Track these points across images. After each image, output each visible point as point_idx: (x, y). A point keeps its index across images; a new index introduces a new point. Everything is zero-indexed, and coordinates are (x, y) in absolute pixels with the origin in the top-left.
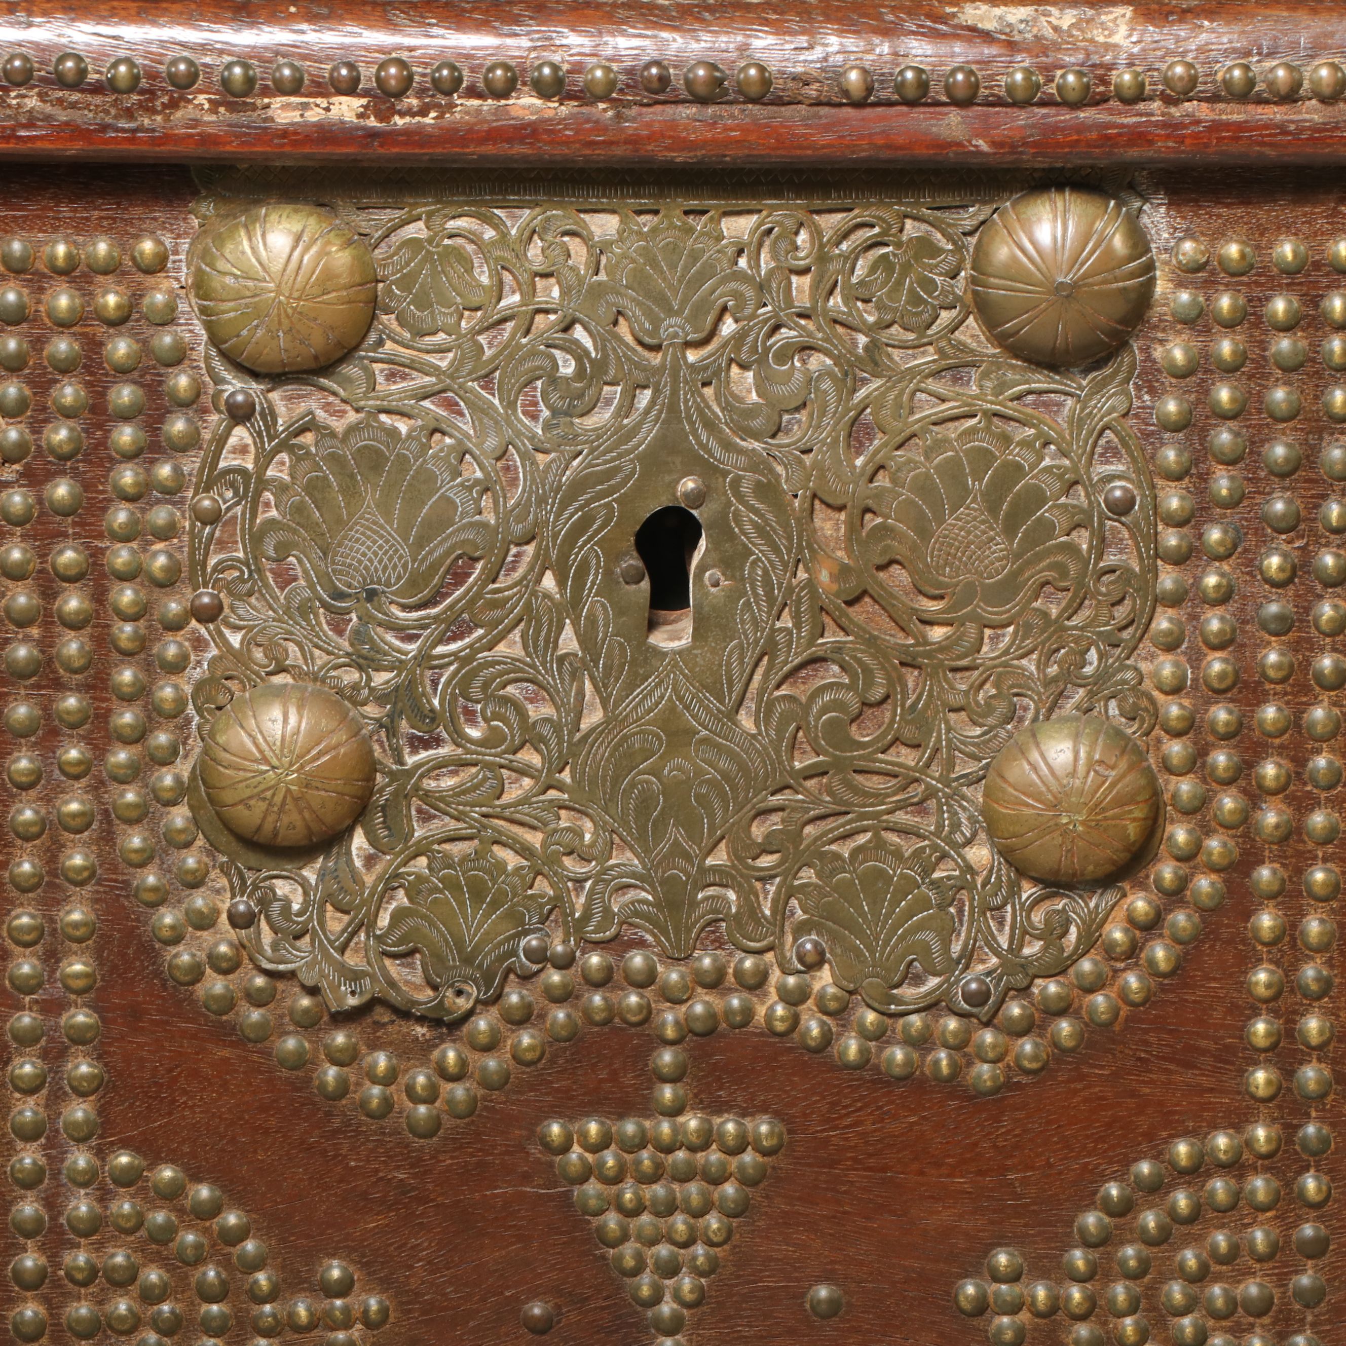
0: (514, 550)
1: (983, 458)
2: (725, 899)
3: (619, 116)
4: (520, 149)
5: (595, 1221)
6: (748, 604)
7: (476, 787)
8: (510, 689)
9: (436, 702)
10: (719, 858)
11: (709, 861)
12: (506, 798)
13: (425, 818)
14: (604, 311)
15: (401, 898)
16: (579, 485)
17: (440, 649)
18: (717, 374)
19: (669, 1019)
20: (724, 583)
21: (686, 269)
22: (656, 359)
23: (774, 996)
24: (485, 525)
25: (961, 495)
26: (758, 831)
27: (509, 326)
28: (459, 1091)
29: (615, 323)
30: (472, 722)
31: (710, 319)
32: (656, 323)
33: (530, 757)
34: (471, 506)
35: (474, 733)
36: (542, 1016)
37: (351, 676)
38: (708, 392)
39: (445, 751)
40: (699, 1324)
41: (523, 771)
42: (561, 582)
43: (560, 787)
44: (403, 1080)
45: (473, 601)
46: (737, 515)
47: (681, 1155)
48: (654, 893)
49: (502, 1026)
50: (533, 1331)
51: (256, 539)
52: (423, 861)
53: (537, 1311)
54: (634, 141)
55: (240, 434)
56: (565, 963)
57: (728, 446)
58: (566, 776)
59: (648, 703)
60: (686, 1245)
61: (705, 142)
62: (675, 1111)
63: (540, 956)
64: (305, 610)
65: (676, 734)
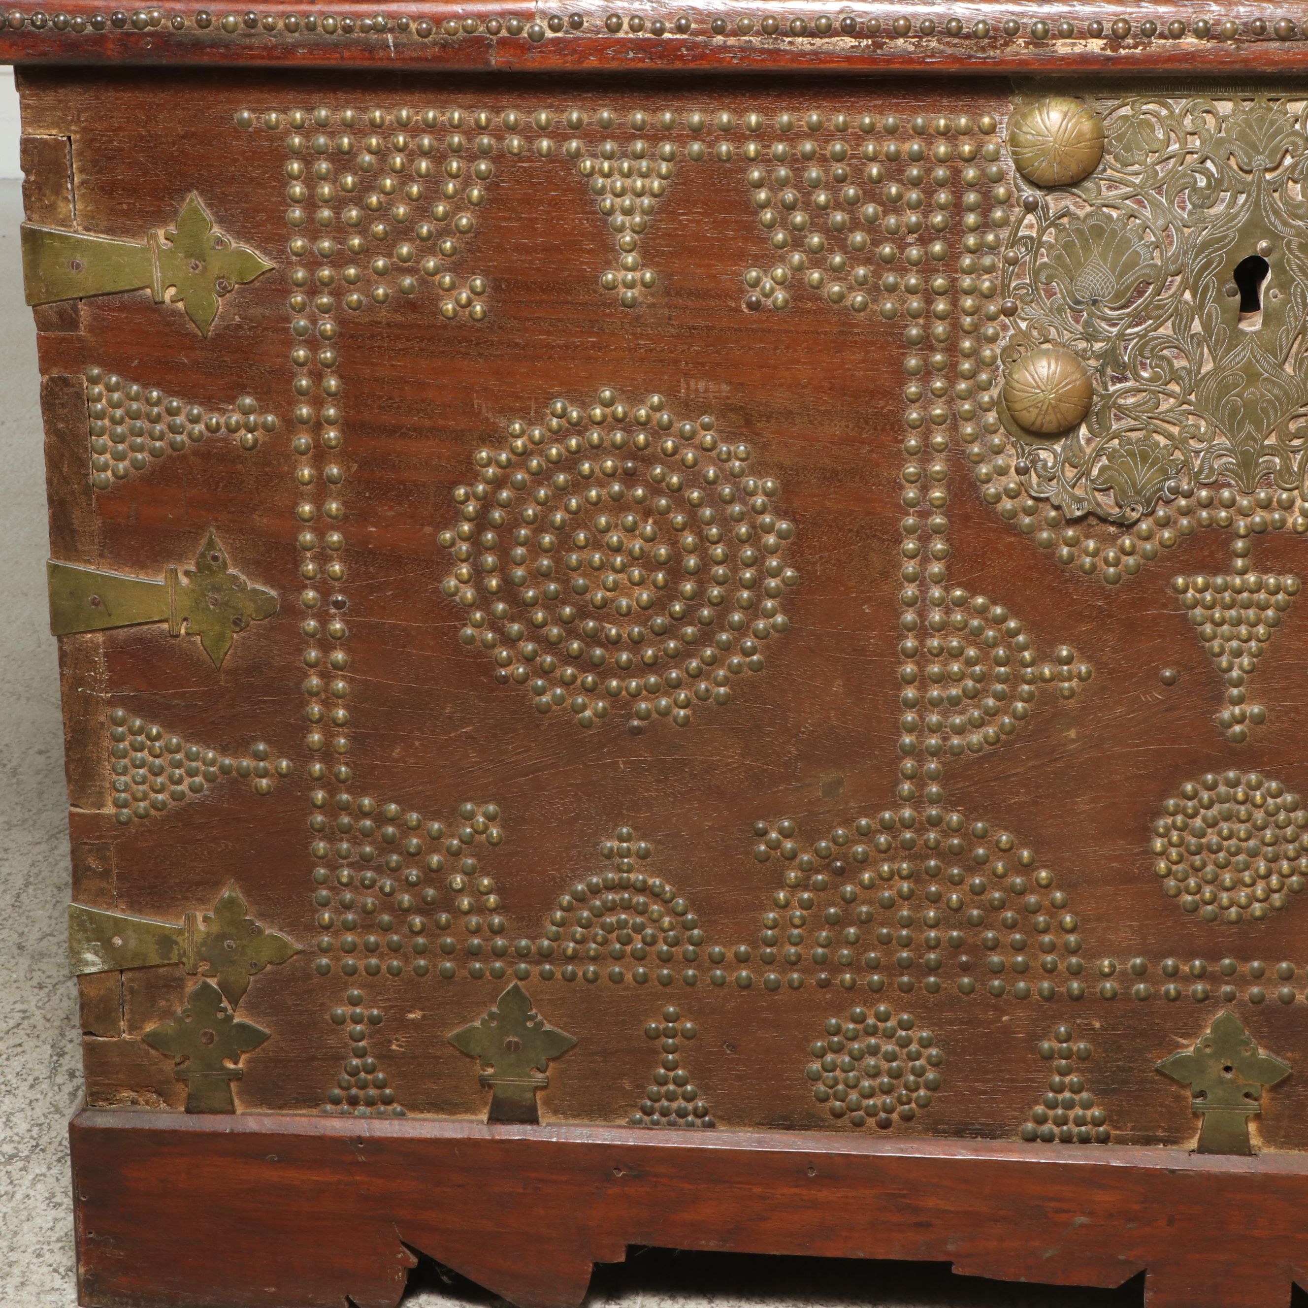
0: (1170, 279)
2: (1273, 462)
3: (1238, 48)
4: (1186, 66)
5: (1200, 628)
6: (1292, 307)
7: (1145, 403)
8: (1165, 352)
9: (1126, 358)
10: (1271, 441)
11: (1266, 442)
12: (1161, 409)
13: (1118, 419)
14: (1223, 152)
15: (1104, 461)
16: (1205, 245)
17: (1129, 331)
18: (1281, 185)
19: (1242, 525)
20: (1280, 296)
21: (1268, 130)
22: (1249, 178)
23: (1297, 513)
24: (1155, 266)
26: (1293, 427)
27: (1173, 160)
28: (1131, 561)
29: (1229, 159)
30: (1145, 369)
31: (1279, 156)
32: (1250, 158)
33: (1174, 387)
34: (1148, 256)
35: (1145, 375)
36: (1175, 522)
37: (1082, 345)
38: (1276, 195)
39: (1129, 384)
40: (1251, 682)
41: (1170, 395)
42: (1194, 296)
43: (1189, 403)
44: (1102, 554)
45: (1147, 305)
46: (1288, 260)
47: (1245, 595)
48: (1236, 459)
49: (1155, 527)
50: (1165, 684)
51: (1036, 273)
52: (1116, 441)
53: (1168, 674)
54: (1245, 61)
55: (1030, 218)
56: (1188, 495)
57: (1285, 224)
58: (1193, 397)
59: (1237, 359)
60: (1246, 641)
61: (1284, 61)
62: (1243, 572)
63: (1176, 491)
64: (1060, 310)
65: (1251, 375)
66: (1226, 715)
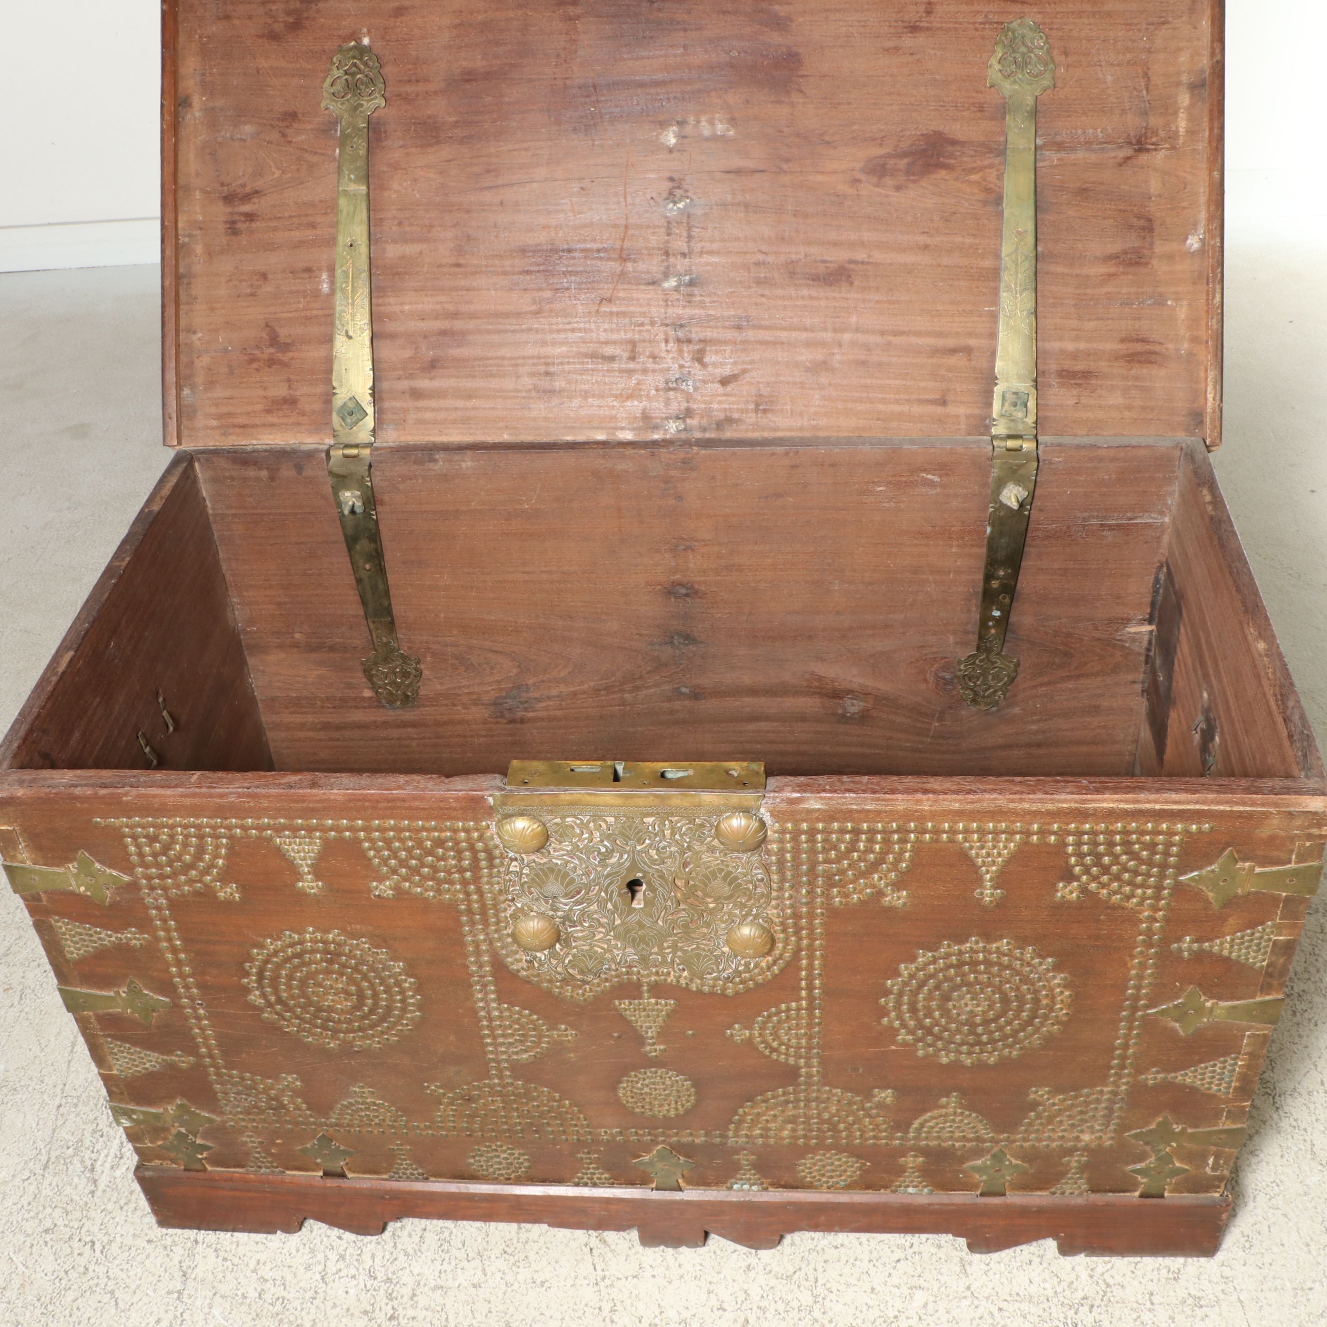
0: (593, 888)
1: (721, 870)
2: (658, 958)
5: (629, 1019)
6: (658, 900)
7: (588, 935)
8: (595, 916)
9: (575, 918)
11: (652, 951)
12: (597, 937)
13: (575, 941)
14: (612, 839)
15: (570, 957)
16: (609, 875)
17: (575, 908)
19: (645, 981)
20: (651, 895)
21: (634, 830)
22: (628, 848)
23: (672, 977)
24: (584, 882)
25: (715, 878)
26: (665, 945)
27: (586, 841)
28: (591, 994)
29: (616, 841)
30: (585, 922)
31: (642, 841)
33: (602, 930)
34: (580, 879)
35: (586, 925)
36: (611, 980)
37: (551, 913)
38: (643, 855)
39: (579, 928)
40: (658, 1038)
41: (600, 932)
42: (606, 894)
43: (611, 936)
44: (576, 992)
45: (583, 898)
46: (653, 881)
47: (650, 1007)
48: (638, 957)
49: (601, 982)
50: (615, 1038)
51: (522, 885)
52: (575, 950)
55: (514, 863)
56: (616, 970)
57: (650, 867)
58: (612, 933)
59: (633, 919)
60: (653, 1023)
62: (648, 998)
63: (609, 969)
64: (537, 900)
65: (641, 925)
66: (648, 1048)
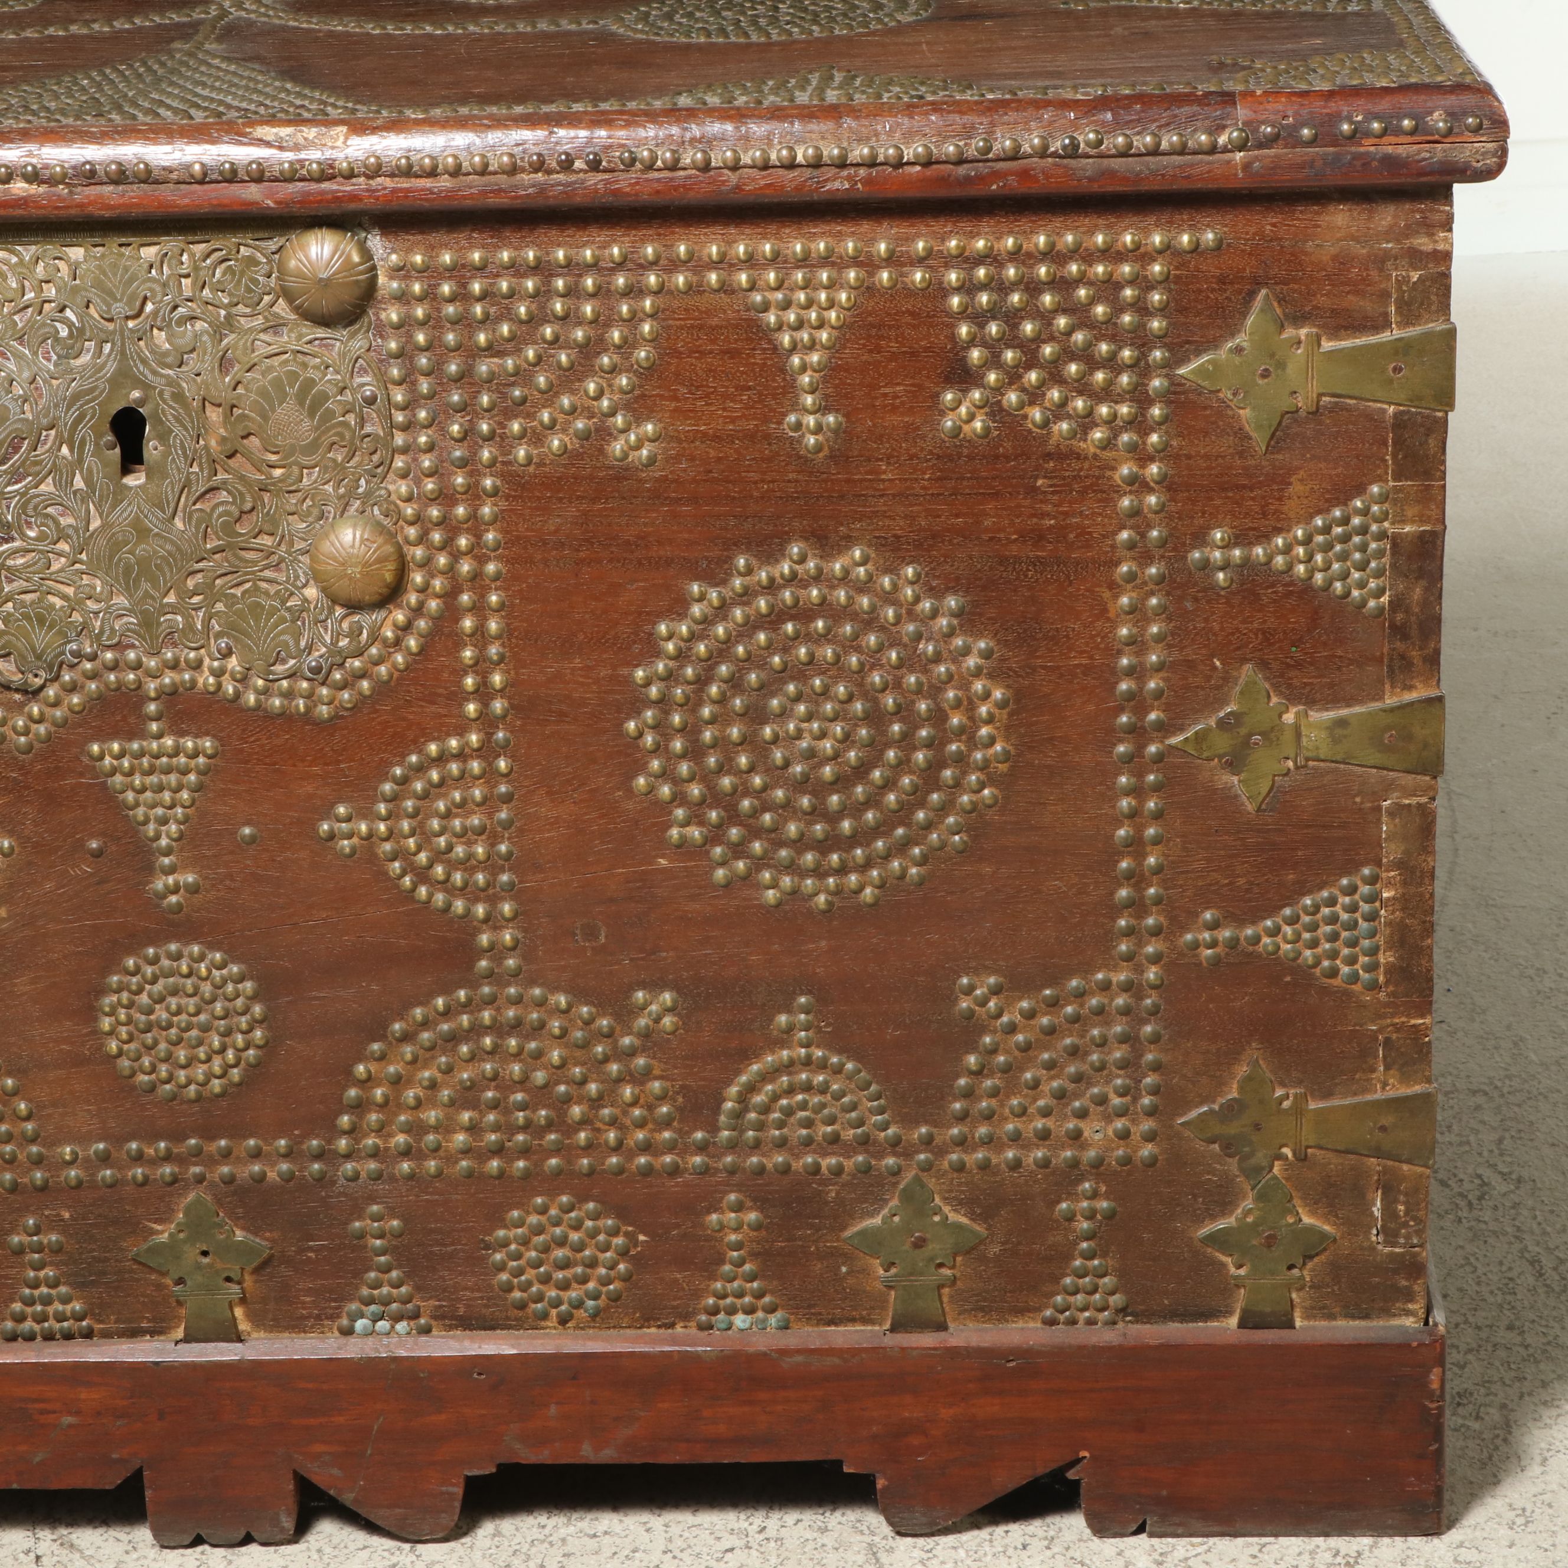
0: (44, 433)
1: (293, 376)
2: (176, 621)
3: (71, 192)
4: (19, 212)
5: (121, 797)
6: (173, 459)
7: (35, 563)
8: (50, 510)
9: (9, 518)
10: (171, 598)
11: (166, 600)
12: (53, 569)
13: (10, 581)
14: (80, 300)
15: (1, 625)
16: (76, 397)
17: (9, 489)
18: (145, 333)
19: (152, 686)
20: (160, 448)
21: (122, 276)
22: (111, 326)
23: (207, 673)
24: (27, 420)
25: (283, 397)
26: (191, 583)
27: (30, 310)
28: (42, 729)
29: (88, 307)
30: (30, 527)
31: (138, 304)
32: (109, 306)
33: (63, 546)
34: (18, 410)
35: (32, 534)
36: (83, 687)
38: (142, 343)
39: (17, 544)
40: (181, 849)
41: (60, 554)
42: (71, 449)
43: (81, 562)
44: (10, 723)
45: (24, 462)
46: (163, 410)
47: (164, 759)
48: (137, 618)
49: (62, 694)
50: (93, 856)
52: (10, 604)
53: (94, 845)
56: (93, 658)
57: (154, 373)
58: (84, 556)
59: (125, 515)
60: (171, 808)
61: (120, 206)
62: (159, 736)
63: (78, 654)
65: (141, 531)
66: (159, 886)
